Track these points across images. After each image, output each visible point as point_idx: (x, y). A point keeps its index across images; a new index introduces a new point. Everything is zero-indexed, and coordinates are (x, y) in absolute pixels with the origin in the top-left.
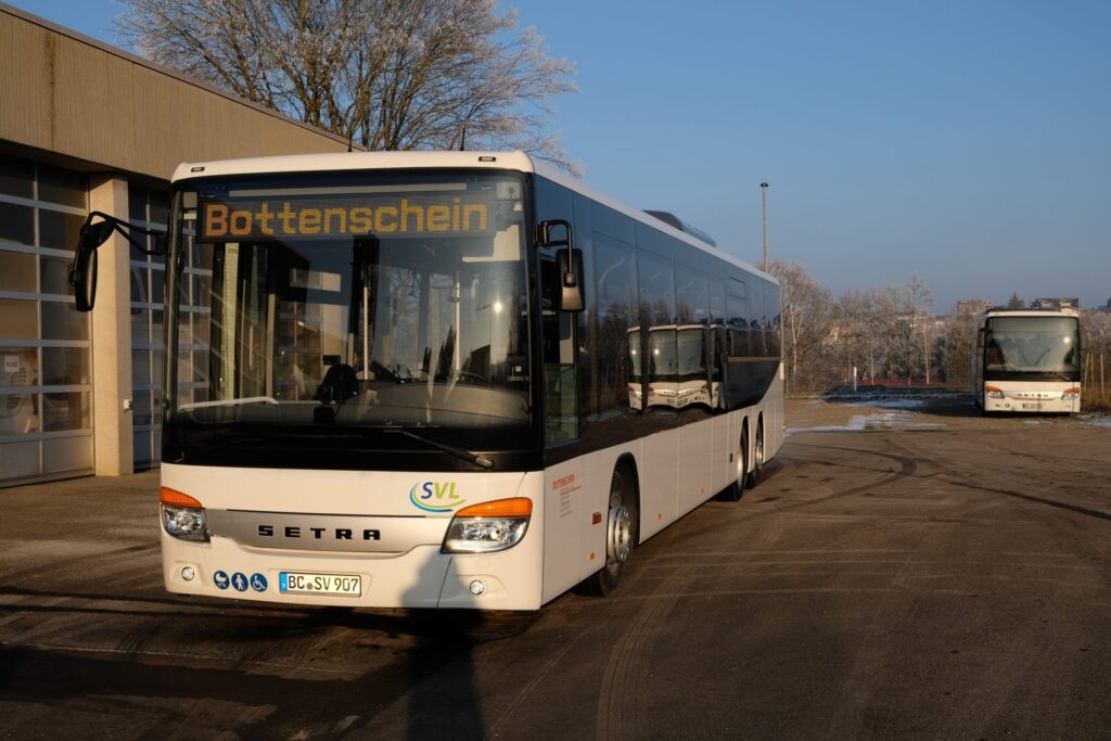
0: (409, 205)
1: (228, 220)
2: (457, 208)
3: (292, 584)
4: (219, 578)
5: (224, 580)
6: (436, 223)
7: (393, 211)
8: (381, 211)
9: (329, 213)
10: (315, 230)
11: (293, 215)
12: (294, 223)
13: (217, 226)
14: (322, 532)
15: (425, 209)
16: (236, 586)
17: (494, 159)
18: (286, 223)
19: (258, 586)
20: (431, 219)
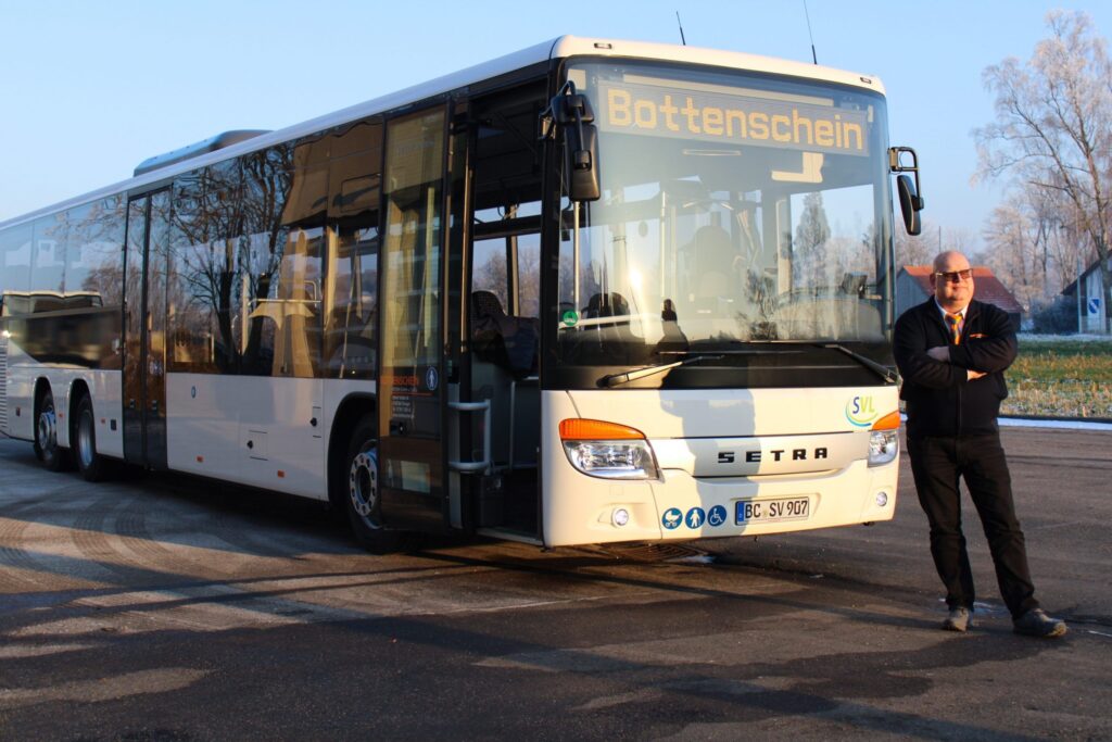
0: (800, 116)
1: (632, 108)
2: (838, 124)
3: (749, 514)
4: (670, 517)
5: (676, 517)
6: (823, 137)
7: (786, 120)
8: (776, 119)
9: (731, 114)
10: (719, 131)
11: (697, 112)
12: (698, 121)
13: (620, 115)
14: (781, 454)
15: (813, 122)
16: (689, 523)
17: (870, 82)
18: (691, 120)
19: (714, 520)
20: (819, 133)
